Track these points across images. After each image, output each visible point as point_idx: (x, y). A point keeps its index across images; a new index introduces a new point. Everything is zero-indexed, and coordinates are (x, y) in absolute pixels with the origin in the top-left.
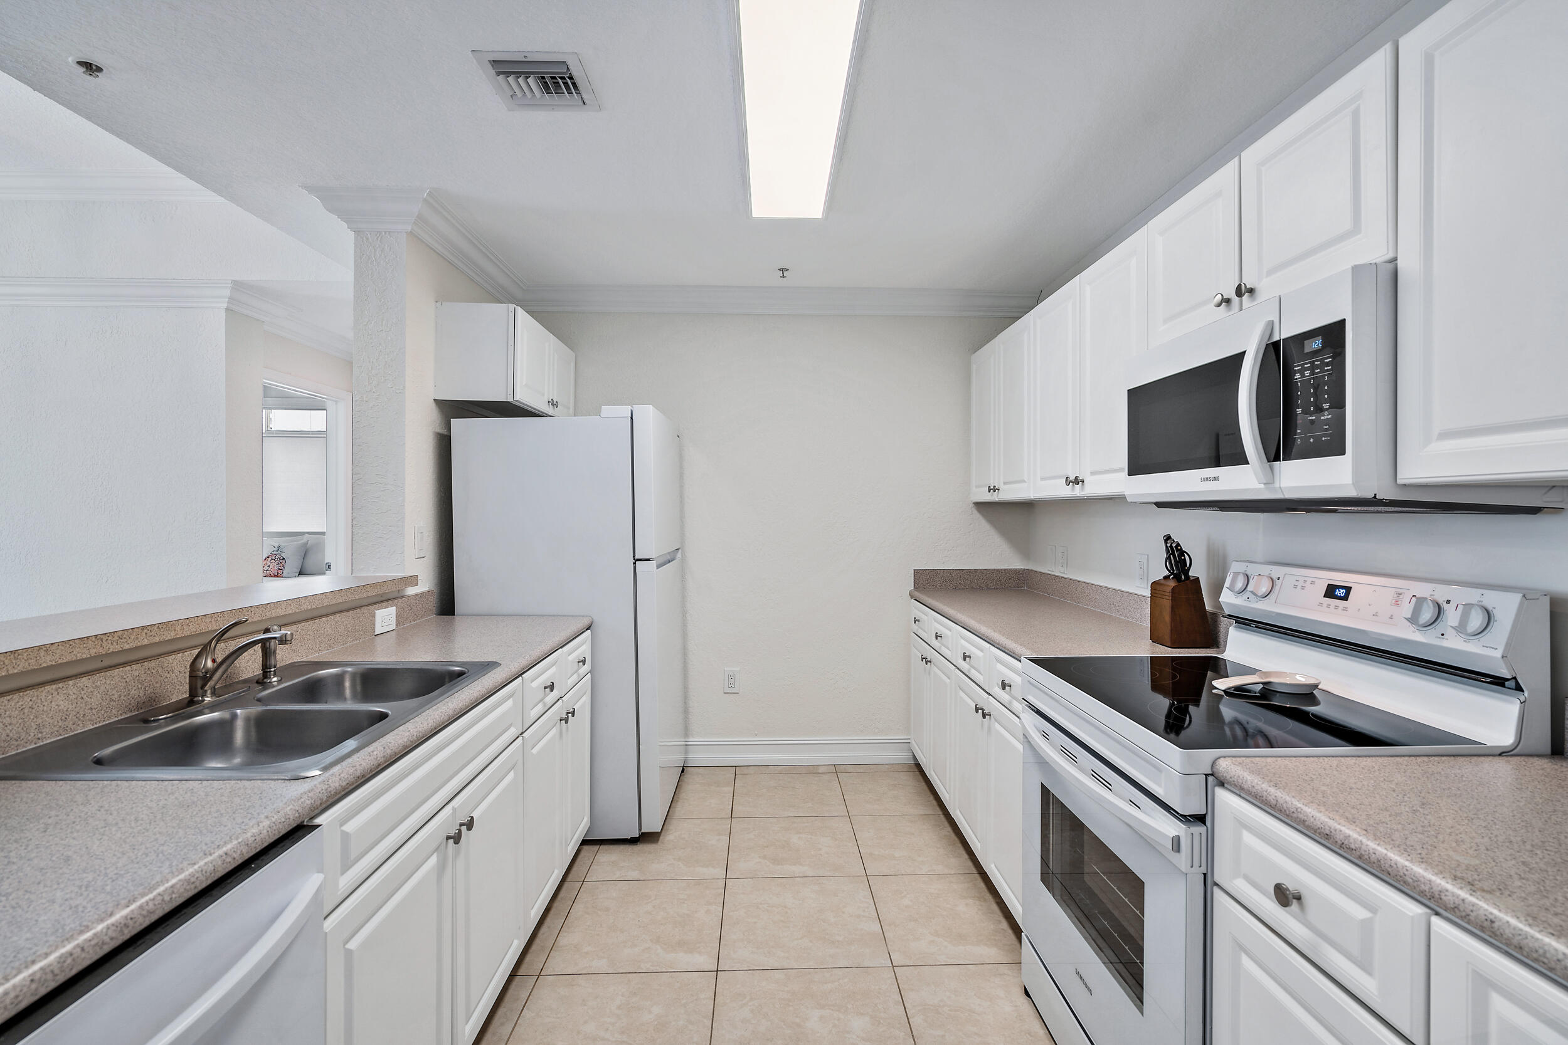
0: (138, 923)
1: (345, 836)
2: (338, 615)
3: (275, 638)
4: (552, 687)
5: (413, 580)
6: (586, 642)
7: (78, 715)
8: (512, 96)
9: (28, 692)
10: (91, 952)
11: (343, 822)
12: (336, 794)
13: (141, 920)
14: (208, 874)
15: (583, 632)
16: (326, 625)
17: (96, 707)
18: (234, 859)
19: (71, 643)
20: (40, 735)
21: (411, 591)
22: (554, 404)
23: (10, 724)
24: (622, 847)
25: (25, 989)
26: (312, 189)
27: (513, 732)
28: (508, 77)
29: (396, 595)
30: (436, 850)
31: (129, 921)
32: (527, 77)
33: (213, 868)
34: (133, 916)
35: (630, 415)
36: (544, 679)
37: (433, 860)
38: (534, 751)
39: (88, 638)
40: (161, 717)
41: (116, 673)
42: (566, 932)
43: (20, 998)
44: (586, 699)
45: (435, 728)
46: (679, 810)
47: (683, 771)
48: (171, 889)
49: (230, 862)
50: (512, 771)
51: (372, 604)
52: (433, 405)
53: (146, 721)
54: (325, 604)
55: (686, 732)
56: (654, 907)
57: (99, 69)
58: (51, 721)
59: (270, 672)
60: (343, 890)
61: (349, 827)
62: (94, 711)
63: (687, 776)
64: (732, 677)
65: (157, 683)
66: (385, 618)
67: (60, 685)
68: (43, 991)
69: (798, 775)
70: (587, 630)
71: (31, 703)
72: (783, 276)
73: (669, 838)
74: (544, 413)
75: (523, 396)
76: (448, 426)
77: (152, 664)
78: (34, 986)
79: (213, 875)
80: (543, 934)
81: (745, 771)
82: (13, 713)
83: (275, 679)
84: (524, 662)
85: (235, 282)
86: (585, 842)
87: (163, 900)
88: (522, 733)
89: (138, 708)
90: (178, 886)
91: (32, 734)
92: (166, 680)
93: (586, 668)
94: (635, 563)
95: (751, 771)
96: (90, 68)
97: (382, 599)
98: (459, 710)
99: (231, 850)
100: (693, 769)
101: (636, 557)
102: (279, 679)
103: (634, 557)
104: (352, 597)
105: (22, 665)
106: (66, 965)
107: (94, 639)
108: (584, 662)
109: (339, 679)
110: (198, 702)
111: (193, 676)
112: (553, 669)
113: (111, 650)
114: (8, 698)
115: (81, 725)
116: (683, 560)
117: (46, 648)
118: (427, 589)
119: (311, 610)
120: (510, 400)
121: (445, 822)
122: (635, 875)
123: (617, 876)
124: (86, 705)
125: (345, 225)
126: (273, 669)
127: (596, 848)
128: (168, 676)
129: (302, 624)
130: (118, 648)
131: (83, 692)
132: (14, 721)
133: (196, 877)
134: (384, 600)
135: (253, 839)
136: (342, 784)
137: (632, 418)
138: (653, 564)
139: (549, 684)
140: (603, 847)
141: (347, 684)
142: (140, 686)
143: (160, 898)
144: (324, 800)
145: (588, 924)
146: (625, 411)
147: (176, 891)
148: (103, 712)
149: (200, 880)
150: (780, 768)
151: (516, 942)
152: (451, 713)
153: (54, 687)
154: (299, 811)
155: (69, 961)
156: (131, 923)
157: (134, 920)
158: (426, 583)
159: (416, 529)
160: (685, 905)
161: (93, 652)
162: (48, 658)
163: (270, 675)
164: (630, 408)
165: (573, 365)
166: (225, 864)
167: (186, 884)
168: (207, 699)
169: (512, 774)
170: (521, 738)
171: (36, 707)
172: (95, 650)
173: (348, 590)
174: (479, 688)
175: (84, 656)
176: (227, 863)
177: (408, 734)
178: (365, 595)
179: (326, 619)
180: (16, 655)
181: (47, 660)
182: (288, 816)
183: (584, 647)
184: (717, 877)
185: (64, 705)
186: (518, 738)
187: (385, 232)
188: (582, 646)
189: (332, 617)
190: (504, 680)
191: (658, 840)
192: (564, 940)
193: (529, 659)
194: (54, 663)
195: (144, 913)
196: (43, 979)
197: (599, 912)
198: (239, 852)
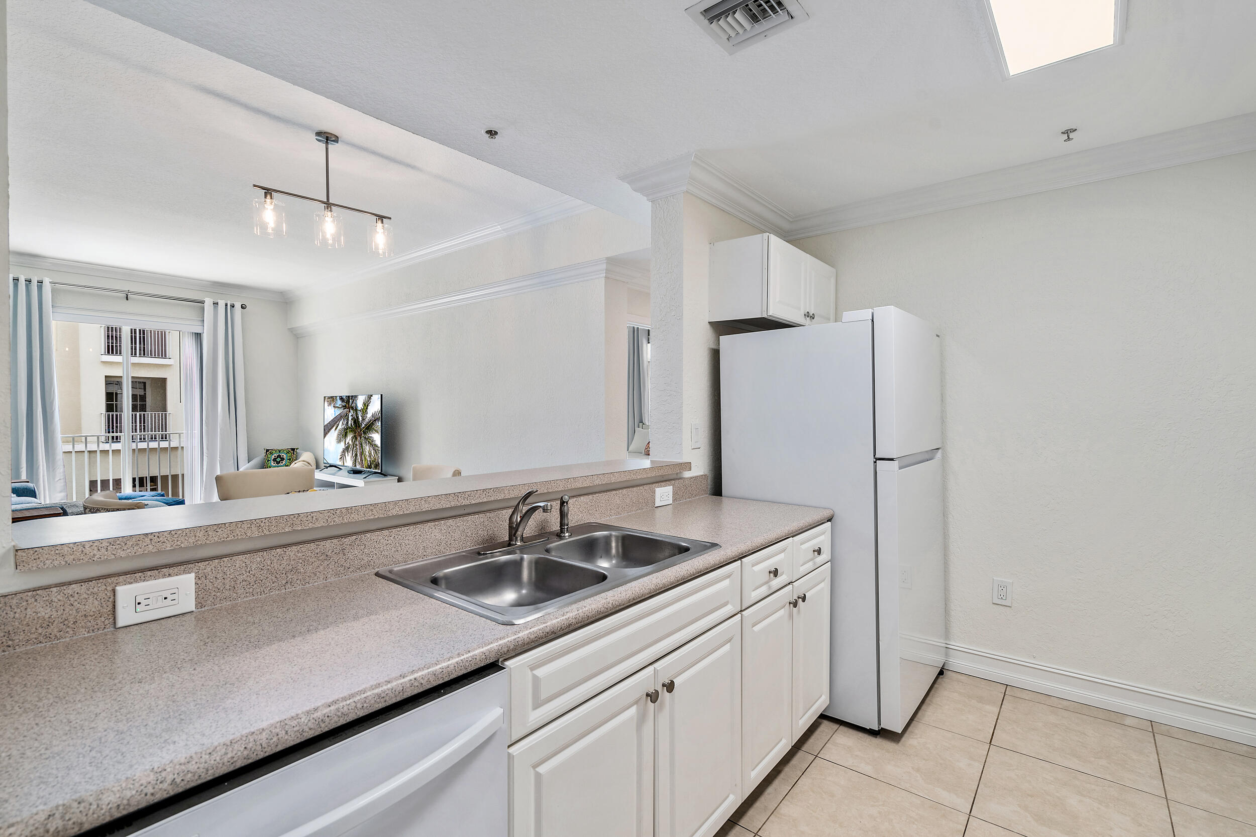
0: (333, 721)
1: (536, 679)
2: (625, 490)
3: (540, 507)
4: (775, 573)
5: (688, 466)
6: (825, 533)
7: (447, 544)
8: (728, 39)
9: (418, 525)
10: (293, 736)
11: (533, 668)
12: (524, 644)
13: (336, 719)
14: (397, 692)
15: (823, 523)
16: (616, 498)
17: (457, 539)
18: (422, 684)
19: (439, 497)
20: (425, 553)
21: (687, 474)
22: (810, 316)
23: (408, 544)
24: (861, 735)
25: (239, 753)
26: (623, 178)
27: (729, 609)
28: (719, 20)
29: (674, 476)
30: (636, 702)
31: (326, 717)
32: (734, 13)
33: (401, 689)
34: (329, 715)
35: (871, 318)
36: (770, 564)
37: (633, 710)
38: (756, 628)
39: (450, 494)
40: (488, 552)
41: (469, 519)
42: (789, 801)
43: (235, 759)
44: (825, 586)
45: (634, 599)
46: (929, 714)
47: (941, 673)
48: (364, 699)
49: (417, 686)
50: (729, 643)
51: (653, 483)
52: (708, 326)
53: (479, 554)
54: (612, 481)
55: (947, 634)
56: (880, 813)
57: (496, 133)
58: (431, 545)
59: (564, 528)
60: (531, 723)
61: (540, 672)
62: (456, 542)
63: (944, 681)
64: (1003, 587)
65: (495, 527)
66: (664, 494)
67: (437, 523)
68: (254, 758)
69: (1092, 719)
70: (828, 521)
71: (420, 533)
72: (1069, 139)
73: (910, 741)
74: (798, 324)
75: (776, 312)
76: (718, 342)
77: (492, 515)
78: (246, 753)
79: (401, 694)
80: (769, 794)
81: (1018, 693)
82: (410, 538)
83: (567, 534)
84: (743, 547)
85: (607, 259)
86: (823, 717)
87: (356, 707)
88: (741, 611)
89: (483, 543)
90: (370, 698)
91: (421, 552)
92: (501, 527)
93: (825, 556)
94: (875, 462)
95: (1024, 695)
96: (492, 133)
97: (662, 479)
98: (661, 586)
99: (420, 676)
100: (954, 675)
101: (877, 456)
102: (570, 534)
103: (874, 456)
104: (634, 477)
105: (412, 509)
106: (272, 742)
107: (453, 496)
108: (819, 551)
109: (607, 539)
110: (513, 545)
111: (510, 527)
112: (782, 555)
113: (463, 504)
114: (408, 528)
115: (449, 550)
116: (944, 458)
117: (426, 499)
118: (702, 473)
119: (602, 484)
120: (765, 316)
121: (646, 680)
122: (868, 769)
123: (850, 762)
124: (452, 538)
125: (645, 198)
126: (566, 527)
127: (835, 726)
128: (502, 524)
129: (597, 495)
130: (467, 502)
131: (450, 529)
132: (411, 543)
133: (386, 693)
134: (663, 480)
135: (441, 671)
136: (531, 637)
137: (873, 321)
138: (896, 463)
139: (773, 569)
140: (842, 728)
141: (614, 544)
142: (484, 529)
143: (354, 704)
144: (511, 648)
145: (810, 802)
146: (866, 314)
147: (367, 701)
148: (462, 543)
149: (389, 696)
150: (1065, 703)
151: (732, 797)
152: (653, 587)
153: (433, 524)
154: (487, 654)
155: (275, 739)
156: (327, 720)
157: (330, 718)
158: (700, 467)
159: (692, 425)
160: (915, 826)
161: (453, 504)
162: (426, 506)
163: (564, 531)
164: (870, 311)
165: (833, 280)
166: (413, 687)
167: (377, 697)
168: (519, 543)
169: (727, 647)
170: (739, 615)
171: (423, 536)
172: (454, 503)
173: (631, 472)
174: (688, 568)
175: (447, 506)
176: (414, 686)
177: (604, 601)
178: (645, 476)
179: (615, 492)
180: (408, 502)
181: (426, 507)
182: (476, 657)
183: (822, 538)
184: (958, 808)
185: (439, 536)
186: (737, 614)
187: (670, 196)
188: (821, 536)
189: (620, 491)
190: (717, 562)
191: (900, 741)
192: (785, 809)
193: (750, 545)
194: (429, 509)
195: (339, 714)
196: (253, 749)
197: (824, 794)
198: (426, 679)
